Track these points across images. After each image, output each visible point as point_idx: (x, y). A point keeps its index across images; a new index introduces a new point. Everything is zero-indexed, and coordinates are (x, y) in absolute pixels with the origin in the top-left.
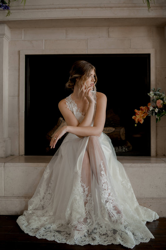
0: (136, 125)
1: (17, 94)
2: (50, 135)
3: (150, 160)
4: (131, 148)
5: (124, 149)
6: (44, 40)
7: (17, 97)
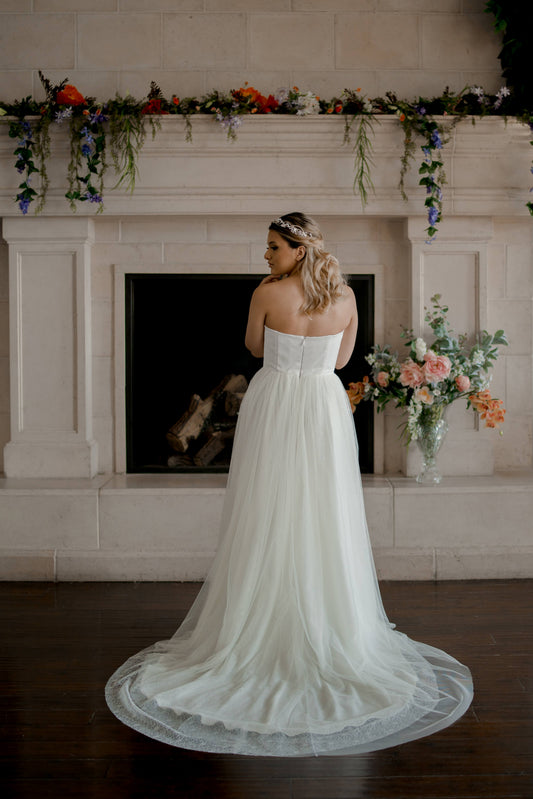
1: (109, 351)
2: (175, 431)
3: (372, 481)
6: (163, 244)
7: (109, 358)
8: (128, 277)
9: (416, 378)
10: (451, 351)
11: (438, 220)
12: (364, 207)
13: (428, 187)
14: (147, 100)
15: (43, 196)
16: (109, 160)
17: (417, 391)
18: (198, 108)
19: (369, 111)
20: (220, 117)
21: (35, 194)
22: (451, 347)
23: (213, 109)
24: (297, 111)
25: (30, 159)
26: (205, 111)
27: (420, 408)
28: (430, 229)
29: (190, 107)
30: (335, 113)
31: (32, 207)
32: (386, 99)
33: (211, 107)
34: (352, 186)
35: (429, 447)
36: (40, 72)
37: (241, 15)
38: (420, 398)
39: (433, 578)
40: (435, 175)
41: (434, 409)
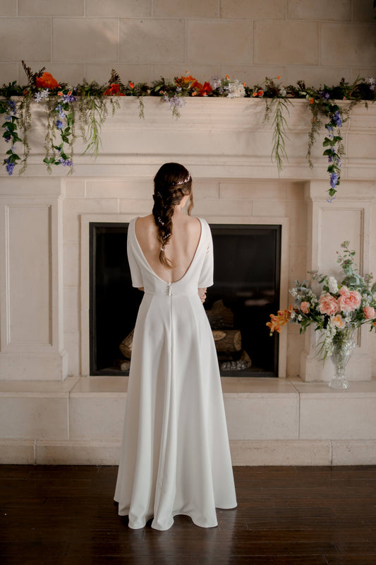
0: (271, 335)
1: (76, 283)
2: (126, 344)
3: (277, 384)
4: (250, 364)
5: (240, 366)
6: (119, 200)
7: (77, 288)
8: (92, 225)
9: (333, 308)
10: (358, 286)
11: (338, 184)
12: (279, 172)
13: (329, 157)
14: (108, 84)
15: (25, 160)
16: (77, 132)
17: (332, 318)
18: (149, 91)
19: (283, 95)
20: (166, 98)
21: (19, 159)
22: (358, 282)
23: (161, 92)
24: (227, 95)
25: (15, 131)
26: (154, 94)
27: (334, 331)
28: (331, 190)
29: (142, 90)
30: (257, 97)
31: (16, 169)
32: (297, 87)
33: (159, 90)
34: (270, 154)
35: (340, 361)
36: (23, 62)
37: (180, 20)
38: (335, 323)
39: (329, 464)
40: (336, 147)
41: (345, 332)
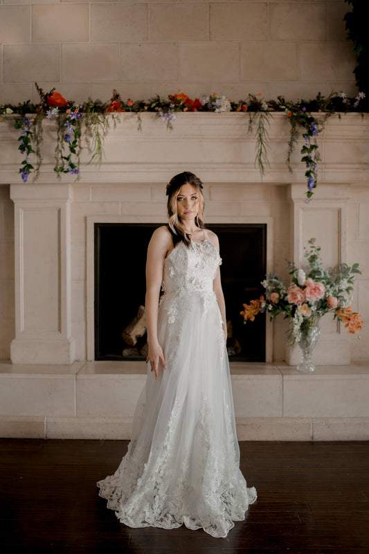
0: (245, 323)
1: (82, 277)
2: (127, 332)
3: (264, 369)
4: (240, 350)
5: (230, 352)
6: (120, 203)
7: (83, 281)
8: (96, 225)
9: (299, 298)
10: (323, 279)
11: (314, 187)
12: (262, 177)
13: (307, 163)
14: (110, 102)
15: (38, 169)
16: (83, 144)
17: (299, 307)
18: (146, 108)
19: (265, 109)
20: (161, 113)
21: (32, 168)
22: (322, 275)
24: (215, 110)
25: (29, 144)
26: (150, 110)
27: (301, 319)
28: (309, 192)
29: (140, 107)
30: (242, 110)
31: (30, 177)
32: (277, 101)
33: (155, 107)
34: (253, 162)
35: (307, 346)
36: (36, 84)
37: (174, 44)
38: (302, 312)
39: (310, 440)
40: (312, 154)
41: (311, 319)
